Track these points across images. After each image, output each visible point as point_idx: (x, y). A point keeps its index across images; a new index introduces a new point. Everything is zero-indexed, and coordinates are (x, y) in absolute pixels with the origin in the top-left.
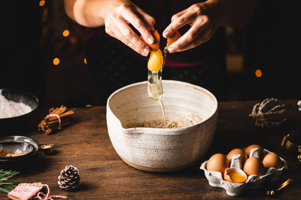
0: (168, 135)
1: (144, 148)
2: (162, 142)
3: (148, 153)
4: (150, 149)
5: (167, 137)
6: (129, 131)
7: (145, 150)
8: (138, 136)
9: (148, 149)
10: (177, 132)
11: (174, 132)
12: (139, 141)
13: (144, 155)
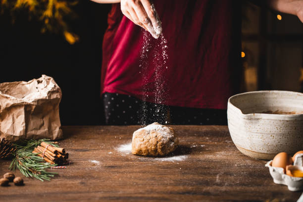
0: (283, 121)
1: (261, 133)
2: (278, 127)
3: (265, 137)
4: (267, 134)
5: (282, 122)
6: (248, 116)
7: (261, 135)
8: (256, 122)
9: (265, 134)
10: (291, 117)
11: (289, 117)
12: (257, 126)
13: (261, 140)
